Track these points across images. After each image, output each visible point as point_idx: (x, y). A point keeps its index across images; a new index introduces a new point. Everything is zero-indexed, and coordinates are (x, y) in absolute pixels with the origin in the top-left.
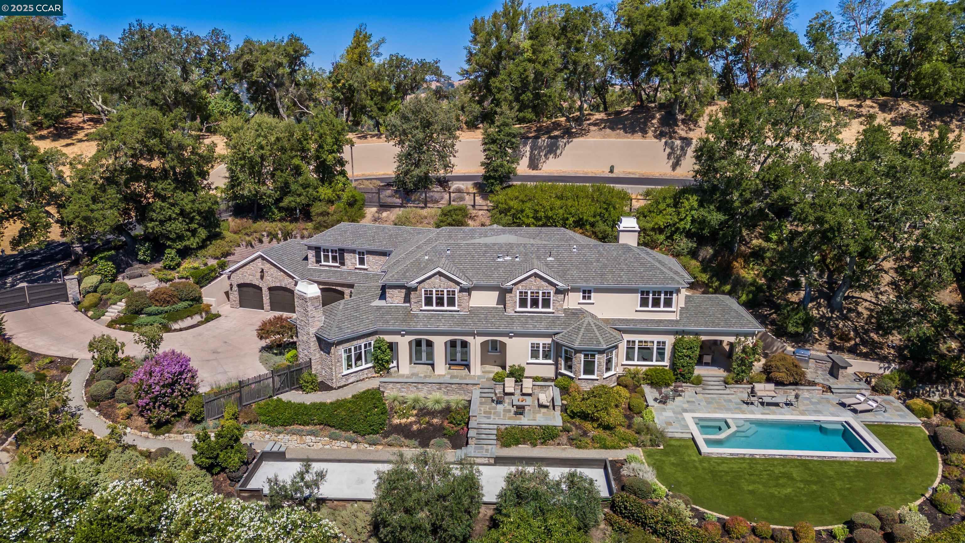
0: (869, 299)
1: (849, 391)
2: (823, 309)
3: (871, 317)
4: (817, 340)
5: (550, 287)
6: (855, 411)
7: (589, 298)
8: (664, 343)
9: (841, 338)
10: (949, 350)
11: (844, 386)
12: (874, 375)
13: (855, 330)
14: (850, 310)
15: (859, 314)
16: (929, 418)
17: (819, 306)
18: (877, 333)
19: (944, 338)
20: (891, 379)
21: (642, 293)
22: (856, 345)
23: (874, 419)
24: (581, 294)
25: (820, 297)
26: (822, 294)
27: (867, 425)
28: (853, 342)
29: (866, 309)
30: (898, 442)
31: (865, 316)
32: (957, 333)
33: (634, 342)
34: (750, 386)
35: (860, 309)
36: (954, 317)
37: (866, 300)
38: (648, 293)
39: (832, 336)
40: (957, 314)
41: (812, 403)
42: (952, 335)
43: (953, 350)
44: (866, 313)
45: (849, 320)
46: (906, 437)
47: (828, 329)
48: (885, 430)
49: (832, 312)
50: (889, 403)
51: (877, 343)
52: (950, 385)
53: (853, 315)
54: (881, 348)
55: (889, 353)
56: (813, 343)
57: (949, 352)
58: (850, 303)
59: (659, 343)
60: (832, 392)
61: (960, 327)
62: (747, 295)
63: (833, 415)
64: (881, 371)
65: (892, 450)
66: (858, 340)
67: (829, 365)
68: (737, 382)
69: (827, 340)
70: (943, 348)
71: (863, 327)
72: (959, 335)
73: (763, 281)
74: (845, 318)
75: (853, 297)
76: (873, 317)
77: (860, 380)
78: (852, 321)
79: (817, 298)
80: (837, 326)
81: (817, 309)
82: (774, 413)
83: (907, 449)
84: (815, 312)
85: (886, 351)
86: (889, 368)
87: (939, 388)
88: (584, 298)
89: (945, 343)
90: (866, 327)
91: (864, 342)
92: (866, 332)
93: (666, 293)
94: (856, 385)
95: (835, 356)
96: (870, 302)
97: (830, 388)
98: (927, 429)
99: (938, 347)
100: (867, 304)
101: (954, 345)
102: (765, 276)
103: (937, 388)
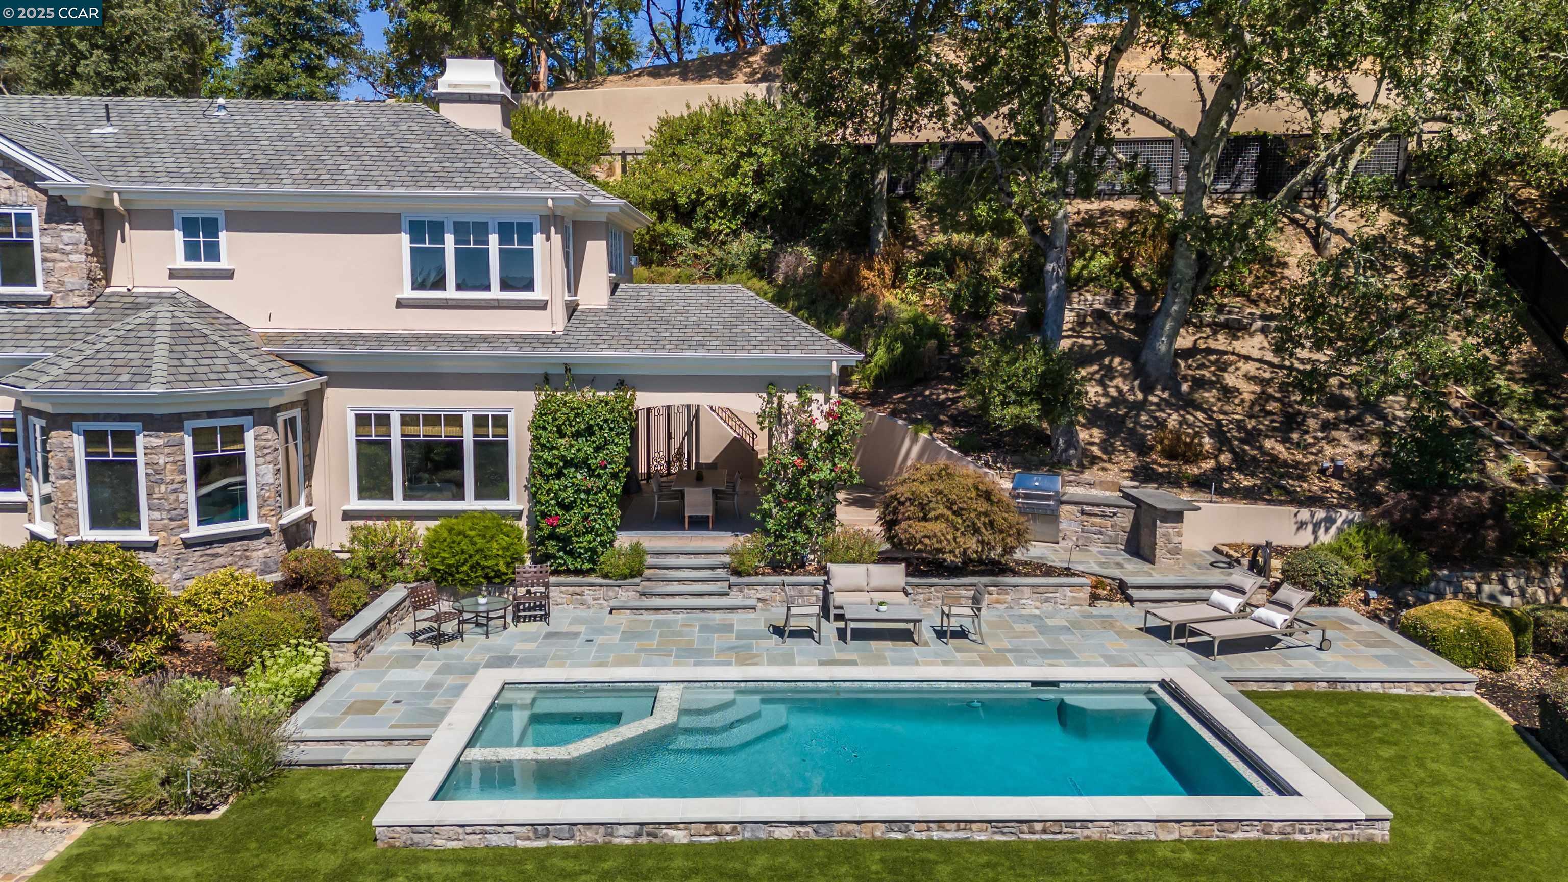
0: (1256, 354)
1: (1188, 593)
2: (1118, 381)
3: (1263, 398)
4: (1094, 460)
5: (24, 194)
6: (1205, 649)
7: (213, 253)
8: (501, 421)
9: (1171, 454)
10: (1518, 475)
11: (1171, 579)
12: (1280, 551)
13: (1218, 433)
14: (1199, 383)
15: (1228, 393)
16: (1499, 669)
17: (1109, 373)
18: (1285, 440)
19: (1498, 446)
20: (1338, 552)
21: (417, 230)
22: (1220, 469)
23: (1279, 671)
24: (178, 236)
25: (1112, 353)
26: (1116, 346)
27: (1251, 695)
28: (1210, 464)
29: (1248, 378)
30: (1387, 752)
31: (1247, 396)
32: (1534, 431)
33: (383, 420)
34: (821, 579)
35: (1230, 380)
36: (1518, 389)
37: (1247, 358)
38: (437, 231)
39: (1142, 449)
40: (1525, 382)
41: (1043, 629)
42: (1519, 438)
43: (1533, 478)
44: (1248, 391)
45: (1199, 408)
46: (1422, 735)
47: (1132, 432)
48: (1325, 711)
49: (1147, 389)
50: (1341, 624)
51: (1285, 464)
52: (1546, 574)
53: (1210, 396)
54: (1302, 478)
55: (1329, 490)
56: (1082, 468)
57: (1521, 482)
58: (1201, 366)
59: (480, 421)
60: (1129, 600)
61: (1542, 415)
62: (890, 349)
63: (1112, 661)
64: (1305, 538)
65: (1367, 786)
66: (1225, 458)
67: (1125, 520)
68: (777, 567)
69: (1128, 460)
70: (1499, 472)
71: (1240, 426)
72: (1543, 438)
73: (949, 319)
74: (1188, 404)
75: (1209, 351)
76: (1271, 397)
77: (1232, 563)
78: (1208, 412)
79: (1100, 355)
80: (1162, 424)
81: (1101, 383)
82: (879, 660)
83: (1437, 780)
84: (1093, 390)
85: (1315, 485)
86: (1329, 521)
87: (1512, 583)
88: (192, 253)
89: (1505, 458)
90: (1251, 424)
91: (1242, 463)
92: (1252, 437)
93: (505, 231)
94: (1216, 576)
95: (1151, 494)
96: (1260, 361)
97: (1123, 587)
98: (1503, 706)
99: (1483, 471)
100: (1250, 368)
101: (1532, 464)
102: (954, 309)
103: (1502, 581)
